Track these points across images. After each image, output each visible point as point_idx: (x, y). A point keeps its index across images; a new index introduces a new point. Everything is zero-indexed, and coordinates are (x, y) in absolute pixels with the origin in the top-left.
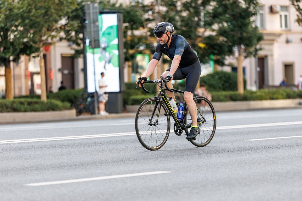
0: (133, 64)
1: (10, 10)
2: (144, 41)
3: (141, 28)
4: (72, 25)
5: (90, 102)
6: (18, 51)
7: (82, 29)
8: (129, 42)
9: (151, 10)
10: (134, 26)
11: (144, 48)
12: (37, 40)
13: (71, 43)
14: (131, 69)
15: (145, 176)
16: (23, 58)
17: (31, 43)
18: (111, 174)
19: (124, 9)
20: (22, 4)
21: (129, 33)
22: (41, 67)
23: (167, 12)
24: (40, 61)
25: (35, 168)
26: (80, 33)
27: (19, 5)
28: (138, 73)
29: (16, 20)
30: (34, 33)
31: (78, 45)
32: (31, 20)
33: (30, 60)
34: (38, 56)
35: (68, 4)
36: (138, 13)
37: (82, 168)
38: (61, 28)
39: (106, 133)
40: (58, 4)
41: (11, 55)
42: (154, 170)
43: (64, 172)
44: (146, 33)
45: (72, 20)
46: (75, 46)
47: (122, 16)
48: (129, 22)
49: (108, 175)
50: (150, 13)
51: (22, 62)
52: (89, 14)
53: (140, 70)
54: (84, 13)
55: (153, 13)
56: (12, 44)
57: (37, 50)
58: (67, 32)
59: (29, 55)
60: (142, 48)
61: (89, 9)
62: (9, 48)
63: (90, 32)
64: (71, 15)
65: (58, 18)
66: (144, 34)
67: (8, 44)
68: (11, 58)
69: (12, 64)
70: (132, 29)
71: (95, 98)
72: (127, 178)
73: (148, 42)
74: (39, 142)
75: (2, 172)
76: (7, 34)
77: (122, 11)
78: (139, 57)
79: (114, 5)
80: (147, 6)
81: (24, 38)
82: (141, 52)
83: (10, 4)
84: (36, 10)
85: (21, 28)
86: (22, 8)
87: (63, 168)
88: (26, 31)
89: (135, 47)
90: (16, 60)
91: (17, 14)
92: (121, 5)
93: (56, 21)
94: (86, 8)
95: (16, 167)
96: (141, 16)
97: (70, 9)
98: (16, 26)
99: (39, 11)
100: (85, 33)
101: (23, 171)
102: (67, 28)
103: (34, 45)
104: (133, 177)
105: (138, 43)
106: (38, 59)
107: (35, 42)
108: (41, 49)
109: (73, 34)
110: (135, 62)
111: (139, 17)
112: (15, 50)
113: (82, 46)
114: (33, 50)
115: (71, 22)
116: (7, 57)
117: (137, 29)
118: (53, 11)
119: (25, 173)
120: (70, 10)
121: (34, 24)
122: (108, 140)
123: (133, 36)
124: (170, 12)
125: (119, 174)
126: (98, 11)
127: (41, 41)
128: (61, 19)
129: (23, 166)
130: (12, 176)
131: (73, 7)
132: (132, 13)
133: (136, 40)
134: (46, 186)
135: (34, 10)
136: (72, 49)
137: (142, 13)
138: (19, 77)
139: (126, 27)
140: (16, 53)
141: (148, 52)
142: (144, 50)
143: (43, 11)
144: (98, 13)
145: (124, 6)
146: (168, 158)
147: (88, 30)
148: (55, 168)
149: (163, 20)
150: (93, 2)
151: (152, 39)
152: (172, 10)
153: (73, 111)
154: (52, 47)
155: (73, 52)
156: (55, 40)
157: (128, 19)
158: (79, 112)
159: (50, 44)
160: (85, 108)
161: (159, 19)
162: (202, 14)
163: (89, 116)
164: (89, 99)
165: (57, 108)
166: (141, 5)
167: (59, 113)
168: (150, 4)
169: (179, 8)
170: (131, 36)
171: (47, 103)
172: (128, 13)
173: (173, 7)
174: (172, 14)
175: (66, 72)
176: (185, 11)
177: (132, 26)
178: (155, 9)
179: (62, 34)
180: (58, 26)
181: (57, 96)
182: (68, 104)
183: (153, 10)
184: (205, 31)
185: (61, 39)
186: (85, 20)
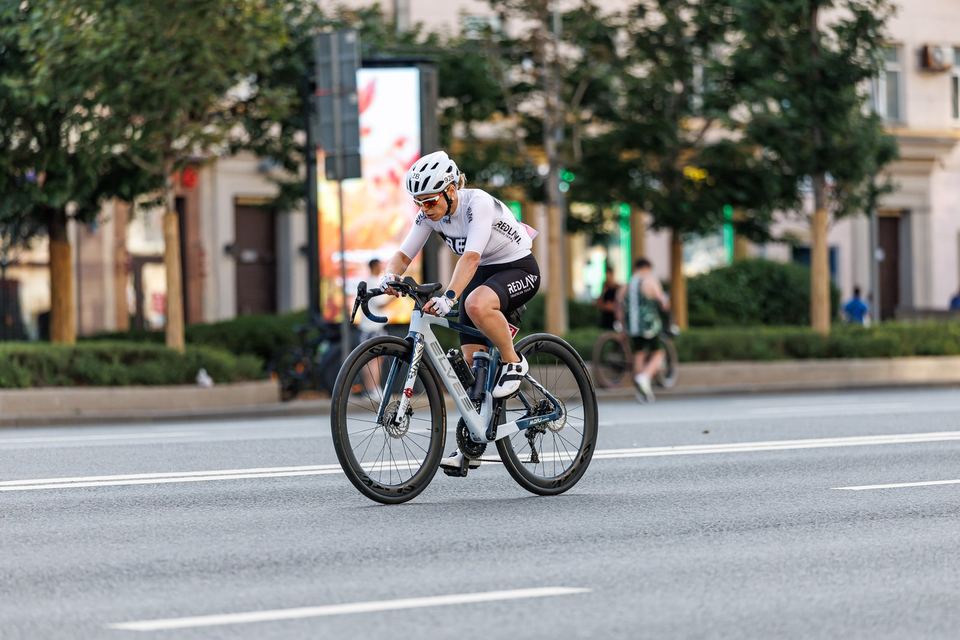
1: (70, 50)
2: (504, 156)
3: (497, 116)
4: (271, 104)
5: (325, 355)
6: (94, 184)
7: (302, 115)
9: (530, 55)
10: (475, 109)
11: (506, 181)
12: (154, 149)
13: (267, 161)
15: (505, 602)
16: (109, 208)
17: (136, 159)
18: (393, 596)
19: (441, 52)
20: (107, 30)
21: (458, 130)
22: (167, 239)
23: (583, 64)
24: (166, 218)
25: (144, 571)
26: (298, 128)
27: (97, 36)
29: (88, 85)
30: (147, 129)
31: (291, 167)
32: (137, 84)
33: (131, 216)
34: (159, 202)
35: (260, 34)
36: (487, 66)
37: (296, 573)
38: (233, 110)
40: (225, 33)
41: (71, 199)
42: (534, 584)
43: (237, 585)
44: (513, 131)
45: (272, 86)
46: (280, 172)
47: (433, 73)
48: (457, 95)
49: (382, 598)
50: (528, 64)
51: (106, 221)
52: (328, 65)
54: (311, 65)
55: (538, 65)
56: (73, 160)
57: (156, 182)
58: (256, 127)
59: (128, 199)
60: (498, 181)
61: (327, 49)
62: (63, 177)
63: (331, 126)
64: (267, 69)
65: (224, 80)
66: (507, 136)
67: (62, 162)
68: (71, 208)
69: (72, 227)
70: (468, 118)
71: (344, 345)
72: (445, 607)
73: (519, 161)
74: (158, 484)
75: (36, 583)
76: (58, 128)
77: (436, 58)
79: (409, 37)
80: (518, 42)
81: (112, 143)
83: (70, 30)
84: (154, 51)
85: (102, 111)
86: (108, 44)
87: (233, 573)
88: (121, 119)
89: (478, 178)
90: (87, 214)
91: (92, 65)
92: (433, 38)
93: (220, 90)
94: (317, 45)
95: (82, 567)
96: (498, 74)
97: (265, 48)
98: (89, 104)
99: (161, 55)
100: (314, 129)
101: (103, 582)
102: (256, 114)
103: (144, 166)
104: (465, 605)
105: (485, 165)
106: (157, 213)
107: (148, 157)
108: (169, 181)
109: (275, 130)
111: (490, 78)
112: (82, 182)
113: (302, 170)
114: (143, 181)
115: (267, 92)
116: (57, 203)
117: (484, 117)
118: (210, 56)
119: (111, 587)
120: (263, 54)
121: (145, 97)
123: (470, 139)
124: (593, 64)
126: (356, 56)
127: (169, 153)
128: (235, 83)
129: (104, 564)
130: (67, 596)
131: (276, 45)
132: (468, 65)
133: (481, 155)
134: (180, 630)
135: (146, 53)
136: (270, 179)
137: (503, 65)
138: (97, 269)
139: (448, 112)
140: (87, 191)
141: (518, 193)
142: (504, 186)
143: (178, 56)
144: (356, 65)
145: (443, 42)
146: (579, 542)
147: (324, 118)
148: (209, 572)
149: (569, 90)
150: (342, 26)
151: (533, 153)
152: (599, 56)
153: (272, 385)
154: (205, 174)
155: (273, 191)
156: (215, 149)
157: (453, 84)
158: (291, 390)
159: (198, 164)
160: (309, 376)
161: (558, 86)
162: (698, 71)
163: (321, 402)
164: (324, 347)
165: (219, 375)
166: (496, 39)
167: (224, 389)
168: (527, 37)
169: (622, 51)
170: (463, 141)
171: (187, 359)
172: (456, 64)
173: (601, 48)
174: (600, 69)
175: (249, 256)
176: (642, 61)
177: (467, 106)
178: (542, 54)
179: (239, 132)
180: (226, 104)
181: (219, 334)
182: (254, 362)
183: (536, 58)
184: (707, 127)
185: (234, 149)
186: (313, 86)
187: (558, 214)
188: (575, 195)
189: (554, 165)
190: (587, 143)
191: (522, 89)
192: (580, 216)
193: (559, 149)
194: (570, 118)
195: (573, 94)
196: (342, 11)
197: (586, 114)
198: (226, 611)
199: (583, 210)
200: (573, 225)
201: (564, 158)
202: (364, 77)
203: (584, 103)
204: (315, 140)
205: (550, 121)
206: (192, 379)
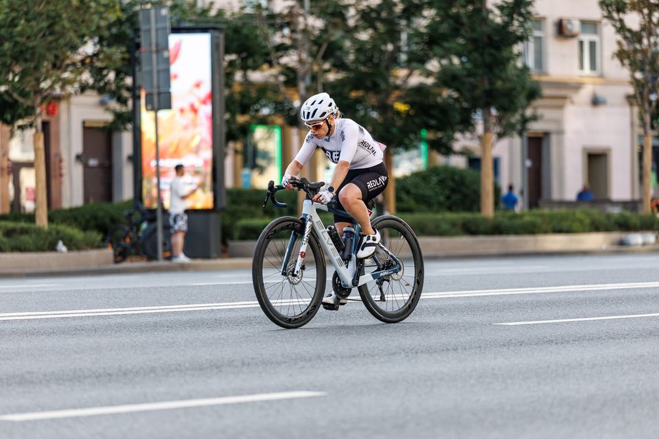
0: (245, 147)
2: (270, 94)
3: (265, 66)
4: (109, 57)
5: (145, 231)
7: (130, 65)
8: (237, 97)
9: (288, 24)
10: (250, 62)
11: (271, 112)
12: (28, 88)
13: (106, 97)
14: (239, 158)
15: (267, 401)
17: (15, 95)
18: (190, 397)
19: (227, 22)
21: (238, 76)
22: (36, 150)
23: (324, 31)
24: (35, 136)
25: (18, 380)
26: (127, 74)
28: (256, 169)
30: (24, 74)
31: (122, 101)
32: (16, 43)
33: (12, 135)
34: (31, 125)
35: (102, 9)
36: (258, 32)
37: (123, 381)
38: (83, 62)
39: (179, 302)
40: (77, 9)
42: (288, 389)
43: (82, 389)
44: (276, 77)
45: (109, 45)
46: (114, 104)
47: (222, 36)
48: (238, 52)
49: (183, 398)
50: (286, 31)
52: (149, 31)
53: (260, 162)
54: (137, 31)
55: (293, 31)
57: (29, 111)
58: (98, 73)
59: (10, 123)
60: (265, 111)
61: (148, 21)
63: (151, 72)
64: (106, 34)
65: (77, 41)
66: (272, 80)
70: (245, 68)
71: (159, 224)
72: (225, 405)
73: (280, 98)
74: (29, 320)
77: (223, 26)
78: (259, 132)
79: (205, 12)
80: (280, 15)
82: (264, 121)
84: (28, 21)
87: (80, 381)
88: (5, 68)
89: (252, 109)
92: (221, 13)
93: (74, 48)
94: (141, 17)
96: (266, 38)
97: (106, 19)
99: (33, 23)
100: (138, 75)
102: (98, 64)
103: (21, 100)
104: (239, 404)
105: (257, 100)
106: (30, 133)
107: (24, 94)
108: (38, 110)
109: (111, 76)
110: (250, 143)
111: (260, 40)
113: (130, 103)
114: (20, 111)
115: (106, 49)
117: (255, 68)
118: (67, 24)
120: (103, 23)
121: (22, 52)
122: (185, 318)
123: (247, 82)
124: (331, 31)
126: (168, 25)
127: (38, 91)
128: (84, 43)
131: (112, 17)
132: (245, 31)
133: (254, 94)
134: (42, 421)
135: (22, 22)
136: (107, 109)
137: (270, 31)
139: (231, 63)
141: (279, 120)
142: (269, 115)
143: (45, 24)
144: (168, 30)
145: (228, 15)
146: (319, 361)
147: (145, 68)
148: (63, 380)
149: (315, 48)
150: (158, 4)
151: (290, 92)
152: (335, 26)
153: (109, 252)
154: (63, 106)
155: (109, 117)
156: (70, 89)
157: (235, 45)
158: (121, 255)
159: (59, 99)
160: (134, 245)
161: (307, 46)
162: (404, 36)
163: (143, 264)
164: (144, 226)
165: (72, 245)
166: (265, 13)
167: (74, 254)
168: (286, 12)
169: (351, 23)
170: (241, 84)
171: (50, 233)
172: (237, 30)
173: (337, 20)
174: (337, 35)
175: (93, 162)
176: (365, 29)
177: (244, 60)
178: (296, 24)
179: (86, 77)
180: (78, 58)
181: (72, 216)
182: (96, 236)
183: (292, 27)
184: (409, 75)
185: (83, 88)
186: (138, 46)
190: (327, 86)
191: (282, 48)
193: (308, 89)
194: (316, 68)
195: (318, 51)
197: (327, 66)
198: (74, 407)
202: (174, 39)
203: (325, 58)
204: (139, 82)
205: (301, 70)
206: (52, 248)
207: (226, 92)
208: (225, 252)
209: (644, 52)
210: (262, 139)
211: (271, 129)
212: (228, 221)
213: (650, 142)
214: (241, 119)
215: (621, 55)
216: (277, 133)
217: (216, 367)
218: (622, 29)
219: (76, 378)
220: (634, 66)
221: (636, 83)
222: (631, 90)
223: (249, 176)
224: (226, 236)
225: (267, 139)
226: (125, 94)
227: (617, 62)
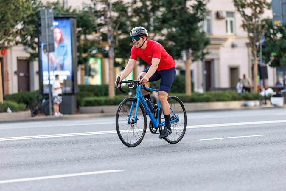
0: (86, 67)
2: (96, 45)
3: (94, 33)
4: (28, 30)
5: (44, 103)
7: (37, 33)
8: (82, 46)
9: (103, 15)
10: (87, 31)
13: (27, 47)
14: (83, 72)
19: (77, 14)
21: (82, 37)
23: (118, 17)
26: (35, 37)
28: (90, 76)
31: (34, 48)
35: (24, 10)
36: (90, 19)
37: (38, 167)
38: (17, 32)
39: (60, 133)
40: (14, 10)
43: (21, 170)
44: (98, 37)
45: (28, 25)
46: (30, 50)
47: (75, 20)
48: (82, 27)
50: (102, 18)
52: (44, 19)
53: (92, 73)
54: (39, 19)
55: (105, 18)
58: (23, 37)
60: (94, 52)
61: (44, 14)
63: (46, 36)
64: (27, 20)
65: (14, 23)
66: (97, 39)
70: (85, 34)
71: (50, 100)
73: (100, 46)
77: (76, 16)
78: (91, 61)
79: (68, 10)
80: (99, 11)
82: (93, 56)
87: (20, 167)
89: (88, 51)
92: (74, 11)
93: (13, 26)
94: (41, 13)
96: (94, 21)
97: (26, 14)
100: (40, 38)
102: (23, 33)
105: (91, 47)
109: (29, 38)
110: (88, 65)
111: (93, 23)
113: (37, 49)
115: (26, 27)
117: (90, 33)
118: (9, 16)
120: (25, 16)
122: (63, 140)
123: (86, 40)
124: (121, 18)
125: (74, 172)
126: (52, 16)
128: (17, 24)
131: (29, 13)
132: (85, 18)
133: (89, 44)
134: (4, 184)
136: (27, 52)
137: (95, 18)
139: (79, 32)
141: (100, 55)
142: (96, 53)
144: (53, 19)
145: (77, 12)
147: (43, 34)
148: (12, 167)
149: (114, 25)
150: (48, 7)
151: (104, 44)
152: (123, 15)
153: (29, 112)
154: (8, 51)
155: (28, 55)
156: (11, 44)
157: (81, 24)
158: (34, 114)
159: (7, 48)
160: (40, 109)
161: (111, 24)
162: (152, 19)
163: (43, 117)
164: (44, 101)
165: (13, 109)
166: (93, 11)
167: (15, 114)
168: (102, 10)
169: (130, 14)
170: (84, 40)
171: (4, 105)
172: (81, 18)
173: (124, 13)
174: (123, 19)
175: (22, 74)
176: (135, 16)
177: (85, 30)
178: (107, 15)
179: (18, 38)
180: (15, 30)
181: (13, 97)
182: (24, 106)
183: (105, 16)
184: (155, 36)
185: (17, 43)
186: (40, 25)
187: (112, 61)
188: (117, 56)
189: (110, 47)
190: (120, 41)
191: (101, 25)
192: (118, 62)
193: (112, 42)
194: (115, 33)
195: (116, 26)
196: (48, 3)
197: (120, 32)
198: (18, 178)
199: (119, 60)
200: (116, 65)
201: (113, 45)
203: (119, 29)
204: (40, 40)
205: (109, 34)
206: (5, 111)
207: (77, 44)
208: (78, 111)
209: (253, 25)
210: (93, 63)
211: (97, 60)
212: (79, 98)
213: (256, 63)
214: (84, 55)
215: (244, 26)
216: (99, 61)
217: (77, 160)
218: (244, 15)
219: (18, 165)
220: (249, 31)
221: (250, 38)
222: (248, 41)
223: (87, 79)
224: (78, 105)
225: (95, 64)
226: (35, 45)
227: (242, 29)
